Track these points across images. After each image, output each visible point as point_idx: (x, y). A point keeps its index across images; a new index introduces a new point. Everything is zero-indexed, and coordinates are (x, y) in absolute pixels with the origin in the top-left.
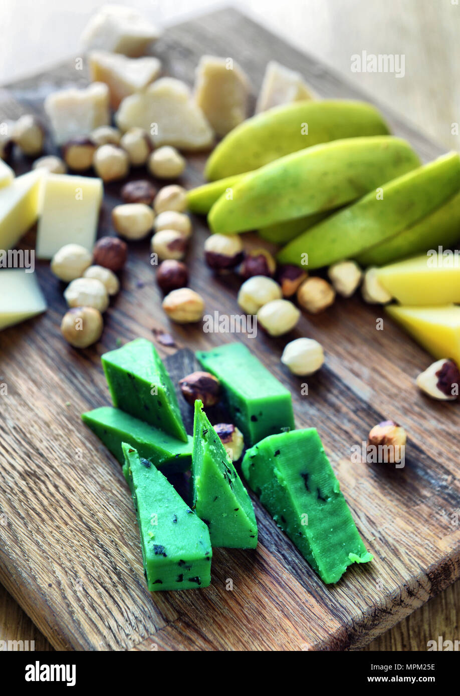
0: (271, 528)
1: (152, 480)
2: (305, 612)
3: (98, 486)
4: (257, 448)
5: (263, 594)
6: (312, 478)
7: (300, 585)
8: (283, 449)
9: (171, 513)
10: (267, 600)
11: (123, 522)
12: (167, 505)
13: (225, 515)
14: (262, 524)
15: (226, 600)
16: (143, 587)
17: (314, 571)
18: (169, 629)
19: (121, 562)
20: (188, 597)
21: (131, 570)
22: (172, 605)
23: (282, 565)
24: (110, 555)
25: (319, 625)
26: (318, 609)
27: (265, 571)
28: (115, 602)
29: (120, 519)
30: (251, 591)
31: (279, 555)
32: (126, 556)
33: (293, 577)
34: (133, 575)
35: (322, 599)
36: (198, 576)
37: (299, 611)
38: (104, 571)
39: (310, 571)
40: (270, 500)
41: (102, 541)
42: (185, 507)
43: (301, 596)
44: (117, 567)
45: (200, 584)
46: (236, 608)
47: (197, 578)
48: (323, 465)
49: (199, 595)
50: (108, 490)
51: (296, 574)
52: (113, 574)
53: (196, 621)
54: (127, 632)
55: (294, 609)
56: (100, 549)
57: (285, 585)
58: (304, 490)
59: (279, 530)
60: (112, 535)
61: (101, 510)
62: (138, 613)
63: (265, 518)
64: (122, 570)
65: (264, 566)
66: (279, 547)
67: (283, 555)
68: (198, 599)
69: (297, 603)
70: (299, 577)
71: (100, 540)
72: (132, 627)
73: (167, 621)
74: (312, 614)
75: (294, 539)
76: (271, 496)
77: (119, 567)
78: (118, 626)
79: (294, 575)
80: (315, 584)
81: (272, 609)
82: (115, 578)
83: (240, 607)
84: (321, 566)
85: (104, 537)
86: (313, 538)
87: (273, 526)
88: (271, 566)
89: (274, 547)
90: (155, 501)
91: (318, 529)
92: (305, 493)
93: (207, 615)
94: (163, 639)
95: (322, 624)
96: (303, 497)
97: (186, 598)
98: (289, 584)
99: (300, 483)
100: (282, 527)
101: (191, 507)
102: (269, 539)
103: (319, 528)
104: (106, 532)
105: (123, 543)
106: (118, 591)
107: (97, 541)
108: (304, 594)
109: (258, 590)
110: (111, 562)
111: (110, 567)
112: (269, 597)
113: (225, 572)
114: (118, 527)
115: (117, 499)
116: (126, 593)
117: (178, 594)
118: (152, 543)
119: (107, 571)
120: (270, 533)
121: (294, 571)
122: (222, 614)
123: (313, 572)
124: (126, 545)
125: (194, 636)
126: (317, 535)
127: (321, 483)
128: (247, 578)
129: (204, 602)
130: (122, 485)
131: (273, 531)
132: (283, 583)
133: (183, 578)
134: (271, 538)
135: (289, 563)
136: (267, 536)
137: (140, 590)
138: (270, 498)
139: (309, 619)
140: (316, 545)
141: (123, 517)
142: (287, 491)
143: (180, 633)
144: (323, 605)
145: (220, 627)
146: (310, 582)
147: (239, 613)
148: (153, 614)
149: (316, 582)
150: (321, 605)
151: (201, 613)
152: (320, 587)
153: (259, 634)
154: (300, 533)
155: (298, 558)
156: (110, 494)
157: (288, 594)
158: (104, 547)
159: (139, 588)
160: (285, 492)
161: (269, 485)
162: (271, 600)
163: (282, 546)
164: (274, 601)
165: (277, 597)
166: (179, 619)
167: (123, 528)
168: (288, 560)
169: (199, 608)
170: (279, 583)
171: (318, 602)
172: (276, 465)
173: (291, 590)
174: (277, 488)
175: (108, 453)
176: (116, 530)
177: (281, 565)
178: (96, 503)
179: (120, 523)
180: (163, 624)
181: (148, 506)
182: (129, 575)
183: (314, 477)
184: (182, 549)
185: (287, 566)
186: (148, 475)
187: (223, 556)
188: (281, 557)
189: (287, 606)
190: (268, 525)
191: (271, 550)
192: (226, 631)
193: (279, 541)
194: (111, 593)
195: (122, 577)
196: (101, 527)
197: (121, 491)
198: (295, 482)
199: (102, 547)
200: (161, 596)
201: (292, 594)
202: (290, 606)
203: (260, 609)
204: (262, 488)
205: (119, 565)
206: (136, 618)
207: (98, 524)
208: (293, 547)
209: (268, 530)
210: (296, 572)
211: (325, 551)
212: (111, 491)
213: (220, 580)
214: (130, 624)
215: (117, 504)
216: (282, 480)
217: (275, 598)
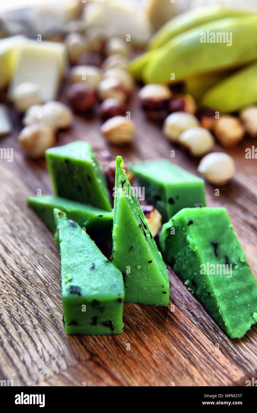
0: (182, 291)
1: (75, 236)
2: (210, 360)
3: (32, 251)
4: (173, 220)
5: (172, 343)
6: (221, 247)
7: (207, 338)
8: (196, 221)
9: (89, 261)
10: (175, 348)
11: (50, 279)
12: (86, 256)
13: (139, 267)
14: (175, 288)
15: (136, 346)
16: (61, 330)
17: (220, 327)
18: (80, 367)
19: (43, 309)
20: (101, 341)
21: (52, 316)
22: (85, 347)
23: (191, 321)
24: (34, 303)
25: (224, 373)
26: (223, 360)
27: (175, 325)
28: (33, 341)
29: (47, 276)
30: (161, 340)
31: (188, 313)
32: (49, 305)
33: (200, 332)
34: (53, 320)
35: (227, 351)
36: (111, 320)
37: (205, 360)
38: (26, 315)
39: (216, 327)
40: (182, 267)
41: (28, 292)
42: (103, 257)
43: (207, 347)
44: (39, 313)
45: (112, 329)
46: (146, 354)
47: (110, 322)
48: (231, 238)
49: (112, 340)
50: (40, 254)
51: (203, 329)
52: (34, 318)
53: (106, 362)
54: (40, 367)
55: (200, 358)
56: (26, 298)
57: (193, 337)
58: (214, 256)
59: (189, 293)
60: (39, 288)
61: (31, 269)
62: (52, 351)
63: (178, 283)
64: (43, 315)
65: (174, 321)
66: (189, 307)
67: (192, 313)
68: (111, 344)
69: (203, 353)
70: (206, 332)
71: (27, 291)
72: (46, 363)
73: (79, 360)
74: (217, 364)
75: (203, 300)
76: (183, 263)
77: (41, 313)
78: (33, 361)
79: (202, 330)
80: (221, 339)
81: (180, 357)
82: (36, 322)
83: (149, 353)
84: (227, 322)
85: (31, 289)
86: (220, 296)
87: (184, 290)
88: (181, 321)
89: (184, 306)
90: (76, 252)
91: (225, 290)
92: (214, 259)
93: (118, 357)
94: (73, 375)
95: (226, 372)
96: (212, 262)
97: (99, 342)
98: (197, 337)
99: (210, 250)
100: (192, 290)
101: (108, 258)
102: (180, 300)
103: (227, 289)
104: (33, 286)
105: (47, 295)
106: (36, 333)
107: (24, 292)
108: (210, 346)
109: (167, 340)
110: (34, 309)
111: (33, 313)
112: (177, 346)
113: (138, 323)
114: (44, 282)
115: (47, 261)
116: (44, 334)
117: (92, 338)
118: (69, 284)
119: (29, 316)
120: (182, 295)
121: (202, 327)
122: (132, 357)
123: (219, 329)
124: (51, 296)
125: (103, 374)
126: (224, 294)
127: (229, 252)
128: (157, 329)
129: (115, 346)
130: (53, 251)
131: (184, 293)
132: (191, 336)
133: (98, 321)
134: (182, 299)
135: (197, 320)
136: (178, 297)
137: (58, 333)
138: (183, 264)
139: (214, 367)
140: (223, 303)
141: (51, 275)
142: (198, 255)
143: (91, 372)
144: (228, 356)
145: (129, 369)
146: (216, 337)
147: (148, 359)
148: (67, 353)
149: (222, 337)
150: (226, 356)
151: (112, 355)
152: (226, 341)
153: (165, 377)
154: (209, 293)
155: (206, 317)
156: (41, 257)
157: (196, 345)
158: (30, 296)
159: (57, 331)
160: (196, 256)
161: (182, 253)
162: (179, 349)
163: (191, 306)
164: (182, 350)
165: (184, 347)
166: (91, 359)
167: (49, 284)
168: (196, 317)
169: (110, 351)
170: (188, 336)
171: (223, 353)
172: (189, 233)
173: (197, 342)
174: (189, 255)
175: (44, 227)
176: (43, 284)
177: (189, 321)
178: (28, 263)
179: (47, 279)
180: (75, 362)
181: (69, 255)
182: (49, 320)
183: (223, 247)
184: (96, 289)
185: (195, 322)
186: (72, 232)
187: (137, 310)
188: (190, 315)
189: (194, 355)
190: (180, 289)
191: (181, 308)
192: (134, 372)
193: (189, 302)
194: (30, 333)
195: (42, 321)
196: (30, 281)
197: (52, 256)
198: (205, 248)
199: (28, 296)
200: (76, 339)
201: (199, 345)
202: (197, 355)
203: (169, 356)
204: (175, 258)
205: (41, 311)
206: (50, 356)
207: (27, 279)
208: (202, 307)
209: (179, 293)
210: (204, 327)
211: (231, 309)
212: (43, 255)
213: (133, 329)
214: (44, 360)
215: (46, 265)
216: (194, 246)
217: (183, 348)
